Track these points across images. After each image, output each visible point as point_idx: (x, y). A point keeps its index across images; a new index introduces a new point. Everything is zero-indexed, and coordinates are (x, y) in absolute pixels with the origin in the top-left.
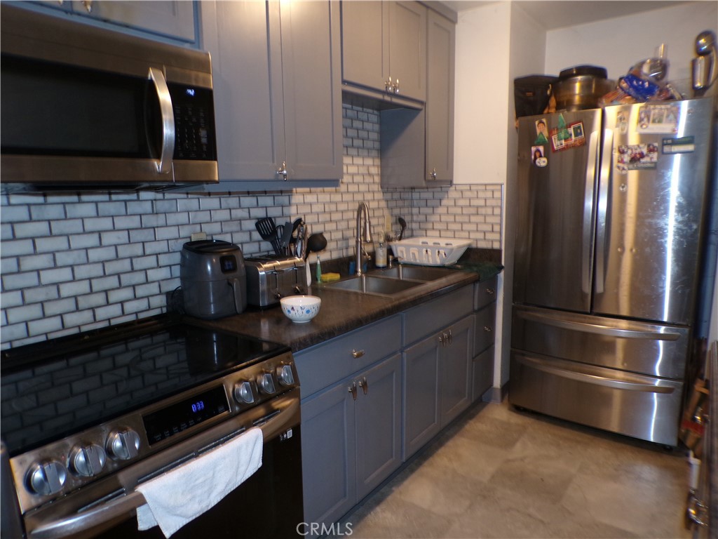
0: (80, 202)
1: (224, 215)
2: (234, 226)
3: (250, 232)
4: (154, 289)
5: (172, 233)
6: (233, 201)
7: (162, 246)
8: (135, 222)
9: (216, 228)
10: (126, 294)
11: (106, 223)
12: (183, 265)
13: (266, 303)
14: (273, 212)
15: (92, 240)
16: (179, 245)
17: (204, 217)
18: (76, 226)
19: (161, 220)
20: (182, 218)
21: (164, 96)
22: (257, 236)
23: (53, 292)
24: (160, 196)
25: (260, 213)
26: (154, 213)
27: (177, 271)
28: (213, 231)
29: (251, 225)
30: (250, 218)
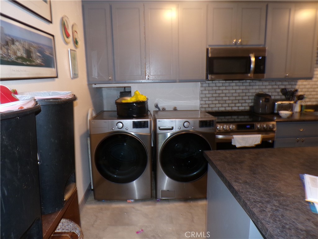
0: (233, 82)
1: (270, 87)
2: (273, 90)
3: (278, 92)
4: (247, 105)
5: (254, 91)
6: (274, 83)
7: (250, 94)
8: (244, 88)
9: (267, 91)
10: (240, 105)
11: (238, 88)
12: (254, 99)
13: (276, 112)
14: (288, 87)
15: (234, 91)
16: (254, 94)
17: (264, 87)
18: (231, 88)
19: (251, 87)
20: (257, 87)
21: (253, 59)
22: (281, 94)
23: (224, 102)
24: (251, 81)
25: (283, 87)
26: (250, 86)
27: (253, 101)
28: (266, 91)
29: (279, 90)
30: (279, 88)
